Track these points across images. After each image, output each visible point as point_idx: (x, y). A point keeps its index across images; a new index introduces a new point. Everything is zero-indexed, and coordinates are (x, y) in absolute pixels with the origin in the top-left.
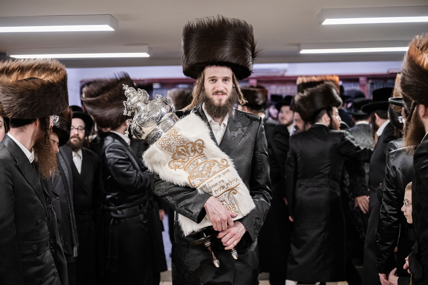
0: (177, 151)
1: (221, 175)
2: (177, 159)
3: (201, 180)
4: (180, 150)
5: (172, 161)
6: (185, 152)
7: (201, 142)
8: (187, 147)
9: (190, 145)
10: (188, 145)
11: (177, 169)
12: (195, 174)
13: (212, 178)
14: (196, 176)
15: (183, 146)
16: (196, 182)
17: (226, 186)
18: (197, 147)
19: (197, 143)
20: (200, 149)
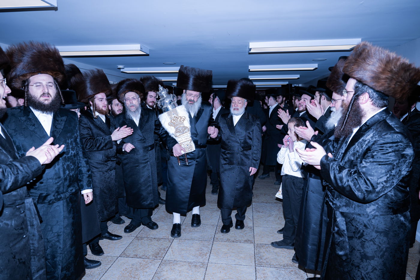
3: (180, 134)
4: (175, 119)
9: (180, 118)
14: (178, 132)
15: (177, 117)
18: (182, 119)
19: (183, 118)
20: (183, 121)
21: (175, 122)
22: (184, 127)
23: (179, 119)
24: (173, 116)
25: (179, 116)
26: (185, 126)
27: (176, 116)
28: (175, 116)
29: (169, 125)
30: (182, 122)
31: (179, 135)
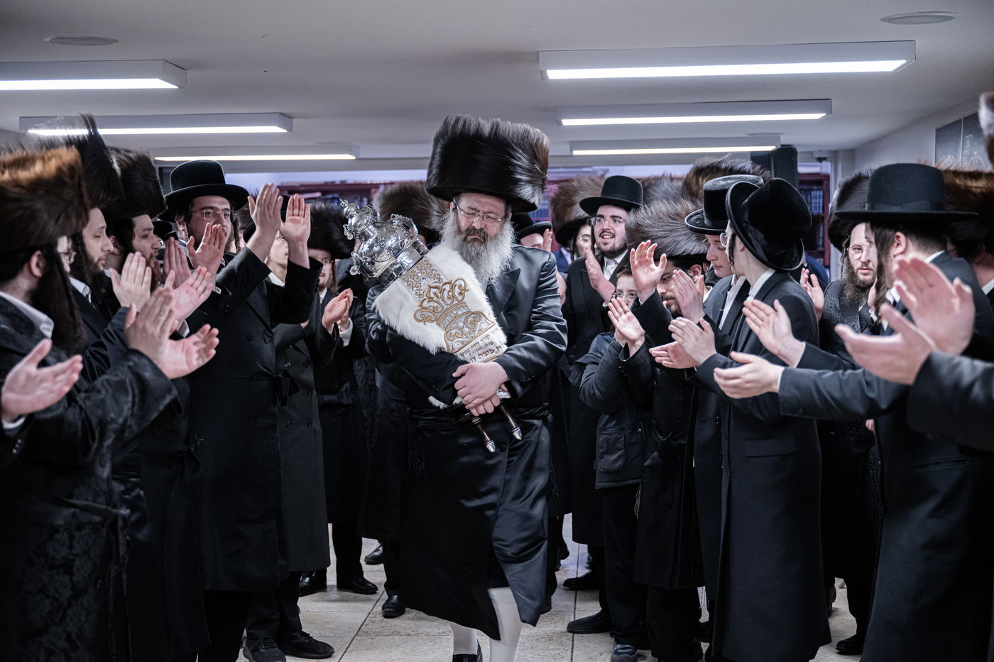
0: (428, 295)
1: (490, 334)
2: (425, 308)
3: (462, 343)
4: (432, 295)
5: (418, 310)
6: (438, 298)
7: (463, 284)
8: (442, 291)
9: (447, 287)
10: (444, 287)
11: (427, 323)
12: (453, 332)
13: (478, 339)
14: (456, 336)
16: (455, 346)
17: (496, 350)
18: (457, 290)
19: (457, 283)
20: (461, 294)
21: (436, 304)
22: (470, 313)
23: (446, 292)
24: (424, 287)
25: (445, 281)
26: (473, 311)
27: (434, 285)
28: (431, 282)
29: (418, 320)
30: (460, 298)
31: (461, 345)
